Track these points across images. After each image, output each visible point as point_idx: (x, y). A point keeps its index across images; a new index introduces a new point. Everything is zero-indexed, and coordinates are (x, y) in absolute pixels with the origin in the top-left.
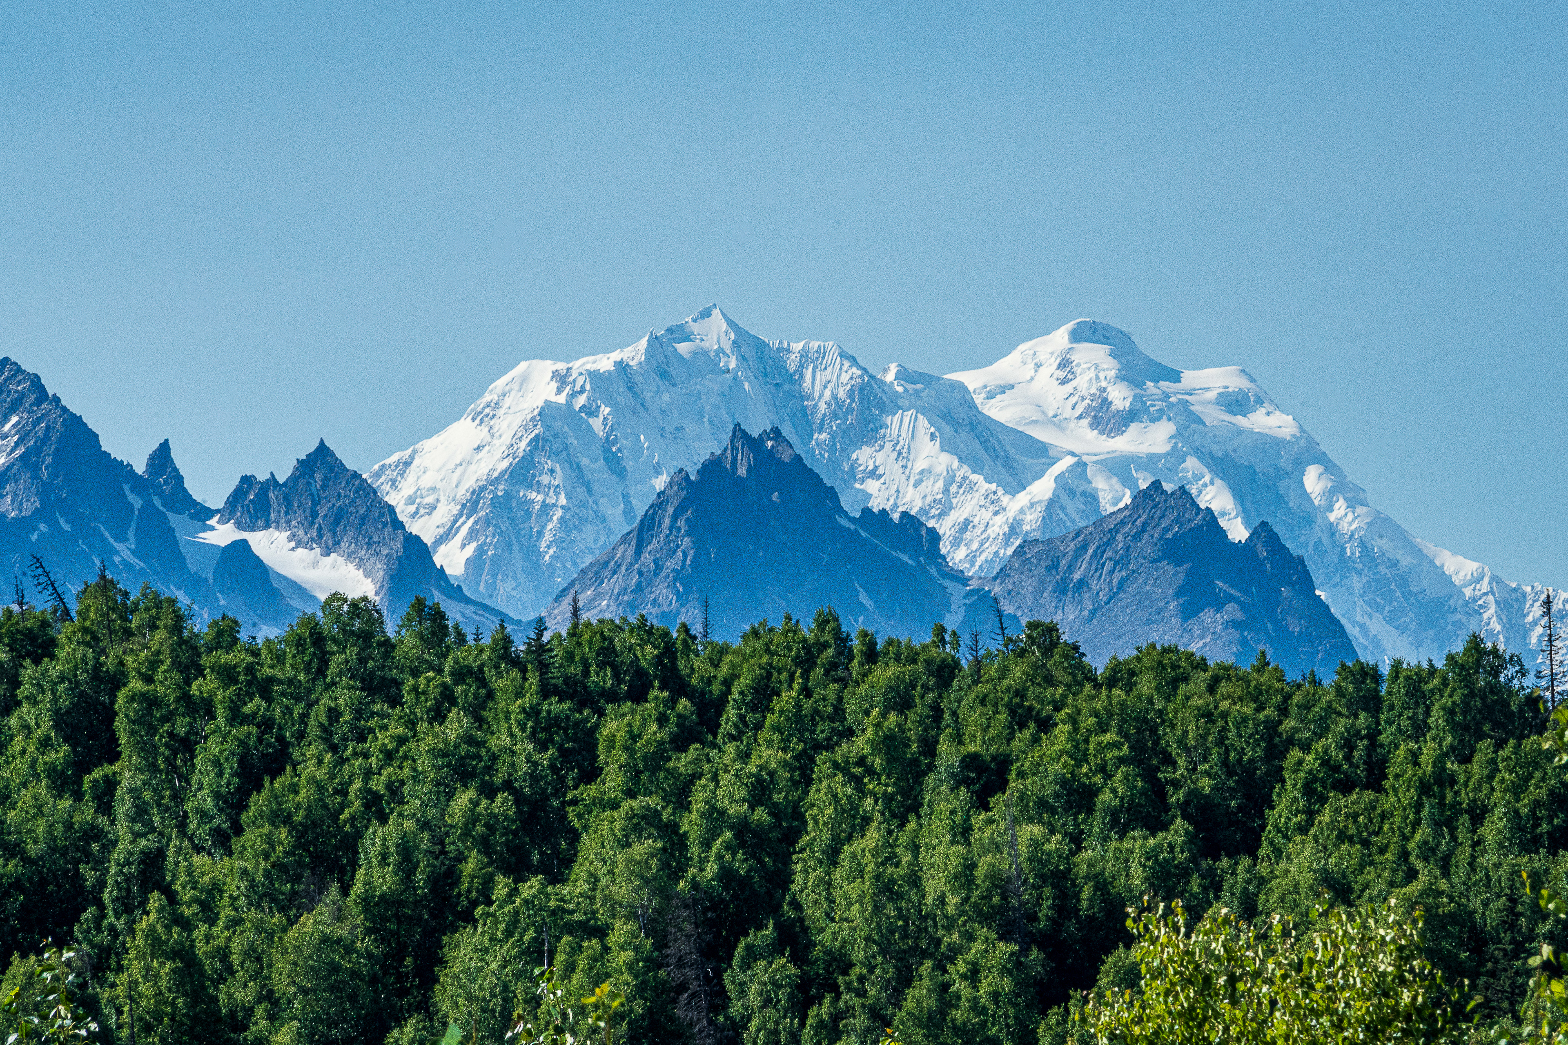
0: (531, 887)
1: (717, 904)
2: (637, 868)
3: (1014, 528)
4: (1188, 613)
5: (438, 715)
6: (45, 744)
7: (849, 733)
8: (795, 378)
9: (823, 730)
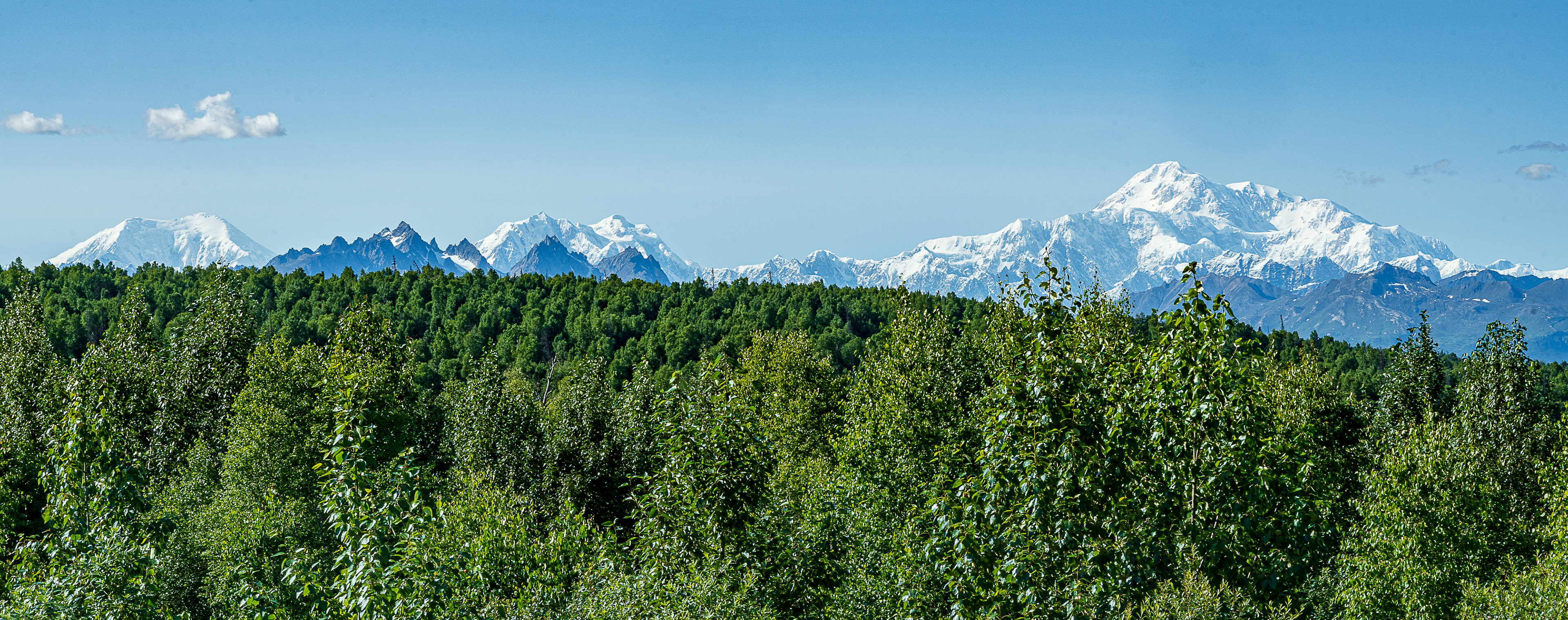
0: (514, 326)
1: (551, 329)
2: (535, 322)
3: (601, 255)
4: (636, 272)
5: (495, 292)
6: (418, 297)
7: (576, 296)
8: (559, 226)
9: (571, 295)
